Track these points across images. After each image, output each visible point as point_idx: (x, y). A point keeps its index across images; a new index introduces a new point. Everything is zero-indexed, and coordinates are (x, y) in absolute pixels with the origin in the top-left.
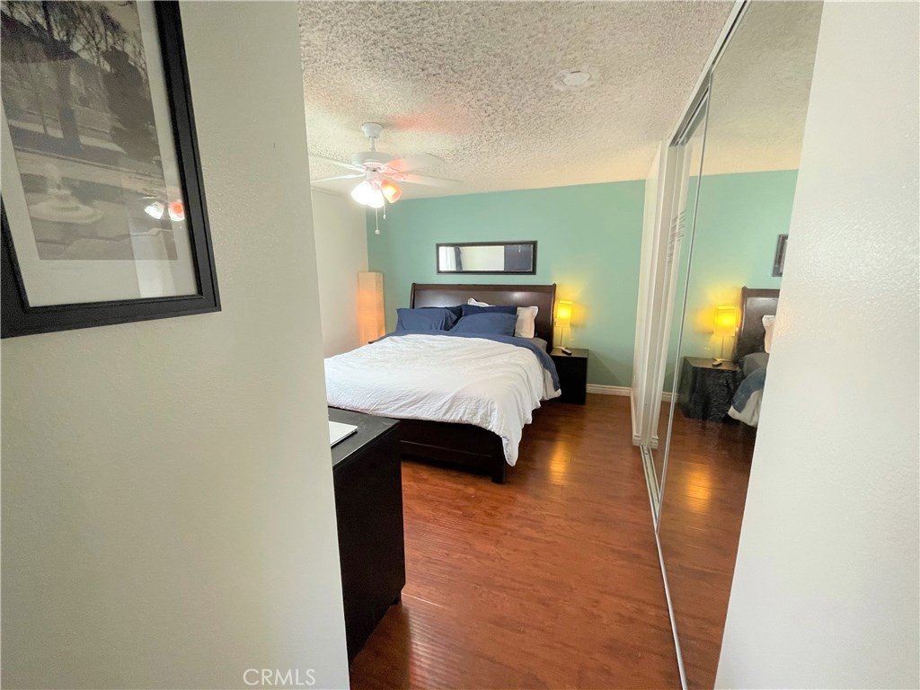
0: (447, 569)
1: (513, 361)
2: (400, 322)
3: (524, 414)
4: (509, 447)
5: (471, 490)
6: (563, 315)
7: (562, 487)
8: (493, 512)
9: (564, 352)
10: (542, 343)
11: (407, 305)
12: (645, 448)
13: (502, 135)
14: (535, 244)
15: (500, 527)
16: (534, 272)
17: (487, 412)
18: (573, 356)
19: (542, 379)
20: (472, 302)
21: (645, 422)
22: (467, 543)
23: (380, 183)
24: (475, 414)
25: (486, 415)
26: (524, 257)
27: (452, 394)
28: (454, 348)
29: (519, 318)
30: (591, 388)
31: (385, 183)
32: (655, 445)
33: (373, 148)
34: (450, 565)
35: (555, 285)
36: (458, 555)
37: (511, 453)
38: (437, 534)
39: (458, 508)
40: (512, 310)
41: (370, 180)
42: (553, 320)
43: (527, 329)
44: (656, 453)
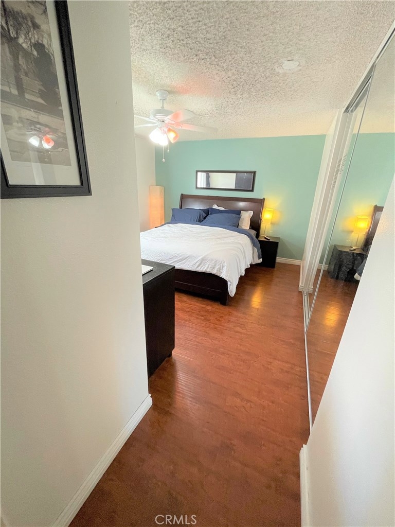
0: (196, 343)
1: (236, 241)
2: (173, 216)
3: (241, 270)
4: (231, 286)
5: (209, 308)
6: (267, 217)
7: (258, 309)
8: (220, 319)
9: (265, 238)
10: (253, 233)
11: (178, 207)
12: (305, 292)
13: (241, 101)
14: (254, 173)
15: (223, 326)
16: (252, 190)
17: (220, 267)
18: (270, 240)
19: (252, 252)
20: (215, 207)
21: (307, 279)
22: (206, 332)
23: (166, 130)
24: (214, 268)
25: (220, 269)
26: (248, 181)
27: (201, 257)
28: (204, 232)
29: (242, 217)
30: (279, 260)
31: (169, 130)
32: (311, 291)
33: (163, 107)
34: (197, 342)
35: (264, 199)
36: (201, 338)
37: (232, 290)
38: (191, 328)
39: (202, 316)
40: (238, 213)
41: (161, 128)
42: (261, 220)
43: (246, 224)
44: (311, 295)
